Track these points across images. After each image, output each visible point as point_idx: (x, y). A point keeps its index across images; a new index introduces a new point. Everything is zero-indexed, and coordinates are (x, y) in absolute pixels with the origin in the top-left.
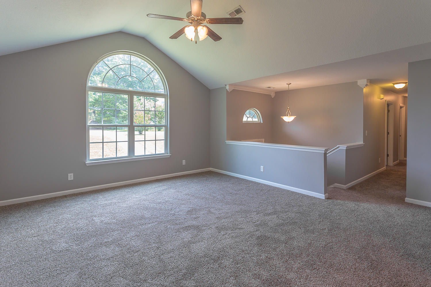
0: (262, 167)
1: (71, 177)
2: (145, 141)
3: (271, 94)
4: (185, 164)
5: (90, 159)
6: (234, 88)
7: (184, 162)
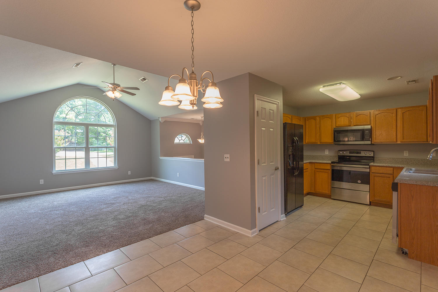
0: (178, 173)
1: (42, 182)
2: (98, 158)
3: (200, 123)
5: (56, 170)
6: (166, 119)
7: (129, 173)
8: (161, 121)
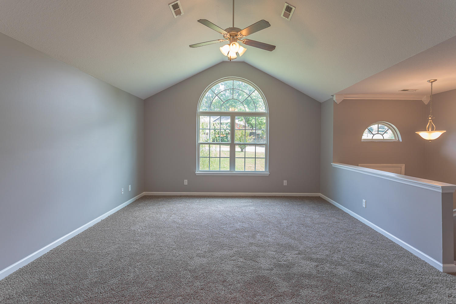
0: (364, 201)
1: (186, 182)
2: (245, 158)
3: (423, 99)
4: (286, 185)
5: (199, 169)
6: (345, 97)
7: (285, 183)
8: (336, 101)
